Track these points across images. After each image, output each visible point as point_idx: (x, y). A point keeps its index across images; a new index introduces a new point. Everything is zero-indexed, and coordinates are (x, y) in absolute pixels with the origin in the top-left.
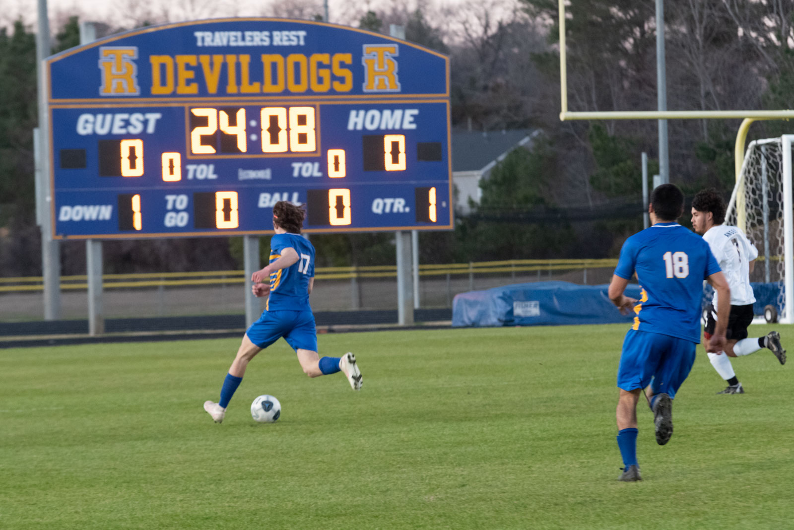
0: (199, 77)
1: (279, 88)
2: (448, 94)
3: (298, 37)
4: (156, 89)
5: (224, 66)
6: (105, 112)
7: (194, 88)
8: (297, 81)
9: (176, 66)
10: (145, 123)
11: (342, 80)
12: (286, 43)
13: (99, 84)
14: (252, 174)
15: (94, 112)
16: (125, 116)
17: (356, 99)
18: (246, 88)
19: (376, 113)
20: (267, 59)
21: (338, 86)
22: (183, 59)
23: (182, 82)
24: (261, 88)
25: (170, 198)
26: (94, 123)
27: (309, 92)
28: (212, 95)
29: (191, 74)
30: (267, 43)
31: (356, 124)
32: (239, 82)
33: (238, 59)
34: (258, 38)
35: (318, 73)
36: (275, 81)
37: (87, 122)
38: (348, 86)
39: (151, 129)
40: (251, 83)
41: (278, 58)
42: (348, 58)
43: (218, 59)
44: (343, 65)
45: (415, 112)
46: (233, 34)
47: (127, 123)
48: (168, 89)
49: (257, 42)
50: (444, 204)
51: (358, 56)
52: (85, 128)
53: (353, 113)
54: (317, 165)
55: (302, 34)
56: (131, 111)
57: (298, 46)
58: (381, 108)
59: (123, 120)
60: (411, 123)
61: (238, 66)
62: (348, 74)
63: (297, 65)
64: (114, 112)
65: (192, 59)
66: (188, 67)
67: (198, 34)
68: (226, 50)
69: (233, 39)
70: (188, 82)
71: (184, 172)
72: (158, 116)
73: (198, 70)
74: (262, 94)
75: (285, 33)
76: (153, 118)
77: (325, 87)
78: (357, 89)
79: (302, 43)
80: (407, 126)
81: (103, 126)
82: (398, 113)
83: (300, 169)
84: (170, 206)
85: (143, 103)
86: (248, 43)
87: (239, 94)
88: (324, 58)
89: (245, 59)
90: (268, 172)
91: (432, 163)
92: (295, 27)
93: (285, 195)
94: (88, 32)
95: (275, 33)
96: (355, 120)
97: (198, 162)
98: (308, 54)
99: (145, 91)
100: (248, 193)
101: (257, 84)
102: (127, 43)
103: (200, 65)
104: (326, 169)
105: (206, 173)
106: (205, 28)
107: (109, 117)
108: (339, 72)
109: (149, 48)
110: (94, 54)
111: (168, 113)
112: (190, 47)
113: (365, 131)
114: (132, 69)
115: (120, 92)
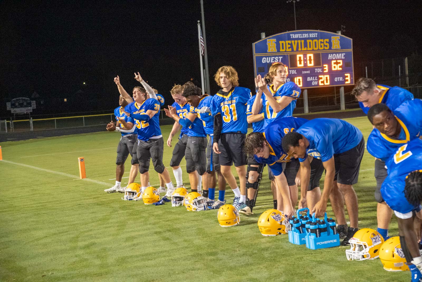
0: (292, 47)
1: (311, 49)
2: (352, 49)
3: (316, 35)
4: (281, 50)
5: (298, 43)
6: (269, 57)
7: (290, 50)
8: (316, 47)
9: (286, 43)
10: (279, 59)
11: (326, 46)
12: (312, 37)
13: (267, 49)
14: (305, 72)
15: (266, 57)
16: (274, 58)
17: (330, 51)
18: (303, 49)
19: (335, 55)
20: (308, 41)
21: (326, 48)
23: (287, 48)
26: (266, 60)
27: (319, 50)
28: (295, 51)
29: (289, 46)
30: (308, 37)
31: (330, 58)
32: (301, 48)
33: (301, 41)
34: (306, 36)
35: (321, 44)
36: (310, 47)
37: (264, 59)
38: (328, 48)
40: (304, 48)
41: (311, 41)
42: (328, 40)
43: (296, 41)
44: (326, 42)
45: (344, 54)
46: (299, 34)
47: (274, 60)
48: (284, 50)
49: (305, 37)
50: (352, 78)
52: (264, 61)
53: (329, 55)
54: (321, 69)
55: (316, 34)
56: (275, 56)
58: (336, 53)
61: (301, 43)
62: (328, 44)
63: (315, 42)
64: (271, 57)
65: (290, 42)
66: (289, 44)
67: (291, 35)
68: (298, 39)
69: (299, 36)
70: (289, 48)
71: (289, 72)
72: (282, 57)
73: (291, 44)
74: (307, 51)
75: (312, 34)
76: (281, 58)
77: (322, 48)
78: (330, 48)
79: (316, 37)
80: (342, 58)
81: (268, 61)
82: (340, 54)
83: (317, 70)
85: (278, 54)
86: (303, 37)
87: (302, 51)
88: (322, 40)
89: (303, 41)
90: (309, 71)
91: (348, 68)
92: (315, 32)
93: (314, 77)
94: (263, 35)
95: (310, 34)
96: (330, 57)
97: (292, 69)
98: (318, 40)
99: (278, 51)
100: (305, 77)
101: (306, 48)
102: (273, 38)
103: (292, 43)
104: (323, 70)
105: (294, 72)
106: (292, 33)
107: (270, 58)
108: (326, 44)
109: (279, 39)
110: (265, 41)
111: (284, 56)
112: (289, 39)
113: (332, 59)
114: (275, 45)
115: (272, 51)
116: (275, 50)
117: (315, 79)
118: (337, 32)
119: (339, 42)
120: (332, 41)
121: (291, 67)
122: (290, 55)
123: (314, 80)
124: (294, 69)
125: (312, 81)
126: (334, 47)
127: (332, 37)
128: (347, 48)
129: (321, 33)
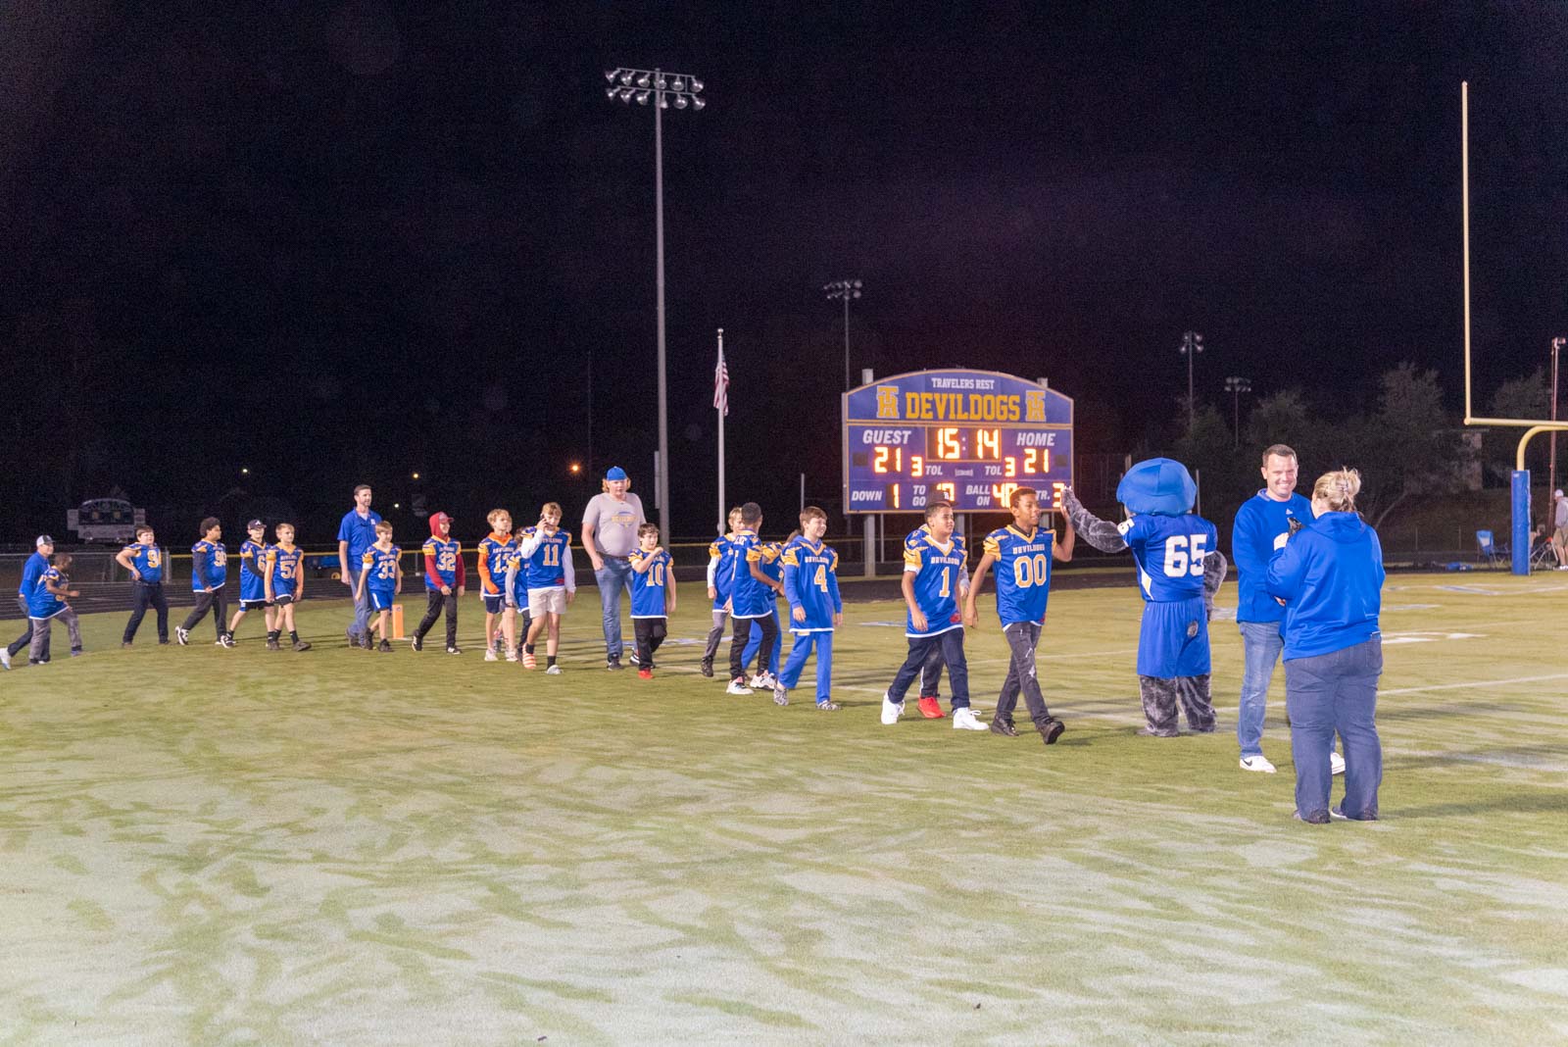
0: (934, 409)
1: (978, 417)
2: (1072, 424)
3: (990, 384)
4: (909, 415)
5: (948, 401)
6: (879, 429)
7: (930, 415)
8: (989, 412)
9: (920, 400)
10: (902, 437)
11: (1014, 413)
12: (983, 388)
13: (877, 410)
14: (963, 473)
15: (873, 429)
16: (891, 432)
17: (1022, 426)
18: (960, 416)
19: (1032, 435)
20: (972, 397)
21: (1012, 417)
22: (925, 396)
23: (924, 410)
24: (968, 417)
25: (916, 487)
26: (873, 436)
27: (996, 421)
28: (941, 420)
29: (929, 406)
30: (972, 387)
31: (1021, 442)
32: (956, 412)
33: (956, 397)
34: (967, 384)
35: (1001, 408)
36: (976, 412)
37: (869, 435)
38: (1017, 417)
39: (905, 442)
40: (963, 413)
41: (978, 397)
42: (1017, 399)
43: (945, 397)
44: (1014, 403)
45: (1054, 435)
46: (953, 380)
47: (892, 437)
48: (916, 416)
49: (967, 386)
51: (1023, 398)
52: (867, 439)
53: (1020, 434)
54: (999, 468)
56: (894, 429)
57: (990, 390)
58: (1035, 431)
59: (889, 435)
60: (1051, 442)
61: (956, 401)
62: (1017, 409)
63: (989, 402)
64: (884, 429)
65: (929, 396)
66: (927, 401)
67: (934, 380)
68: (948, 391)
69: (953, 383)
70: (928, 411)
71: (924, 470)
72: (910, 432)
73: (933, 403)
74: (969, 420)
75: (983, 381)
76: (907, 433)
77: (1004, 417)
78: (1022, 420)
79: (992, 388)
80: (1050, 444)
81: (878, 439)
82: (1045, 435)
83: (990, 470)
84: (915, 492)
85: (901, 424)
86: (962, 387)
88: (1004, 398)
89: (960, 397)
90: (972, 471)
91: (1061, 469)
92: (989, 378)
93: (981, 487)
94: (868, 375)
95: (977, 381)
96: (1021, 439)
97: (932, 464)
98: (995, 396)
99: (903, 416)
100: (961, 484)
101: (966, 414)
102: (893, 383)
103: (934, 400)
104: (1003, 470)
105: (936, 471)
106: (938, 376)
107: (881, 432)
108: (1013, 408)
109: (905, 387)
110: (873, 390)
111: (915, 430)
112: (929, 388)
113: (1026, 446)
114: (895, 401)
115: (888, 416)
116: (895, 414)
117: (983, 490)
118: (1038, 380)
119: (1042, 405)
120: (1028, 401)
121: (930, 457)
122: (929, 428)
123: (981, 493)
124: (937, 464)
125: (976, 496)
126: (1029, 417)
127: (1028, 392)
128: (1061, 421)
129: (1002, 378)
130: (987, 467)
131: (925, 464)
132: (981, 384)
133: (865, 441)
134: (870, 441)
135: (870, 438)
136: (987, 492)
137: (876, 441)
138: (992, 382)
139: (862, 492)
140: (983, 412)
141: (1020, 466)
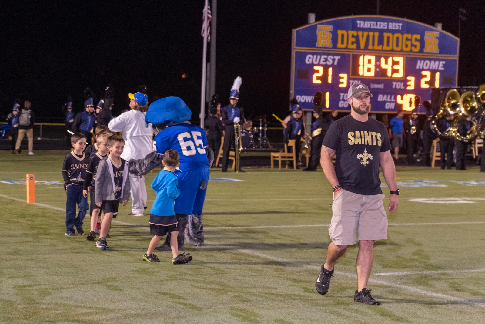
0: (357, 42)
1: (389, 48)
2: (458, 55)
3: (399, 26)
4: (339, 45)
5: (368, 37)
6: (317, 54)
7: (355, 46)
8: (397, 46)
9: (348, 35)
10: (334, 60)
11: (415, 46)
12: (394, 28)
13: (316, 42)
14: (376, 86)
15: (313, 54)
16: (326, 57)
17: (421, 55)
18: (376, 47)
19: (428, 62)
20: (386, 35)
21: (414, 49)
22: (351, 33)
23: (350, 43)
24: (382, 48)
25: (342, 95)
26: (313, 59)
27: (402, 51)
28: (362, 49)
29: (354, 40)
30: (386, 28)
31: (420, 66)
32: (373, 44)
33: (374, 34)
34: (382, 25)
35: (406, 43)
36: (388, 45)
37: (310, 58)
38: (418, 49)
39: (336, 63)
40: (378, 45)
41: (390, 35)
42: (418, 37)
43: (366, 34)
44: (416, 40)
45: (444, 62)
46: (372, 23)
47: (326, 60)
48: (344, 46)
49: (382, 27)
51: (423, 36)
53: (419, 61)
54: (403, 83)
56: (328, 54)
58: (430, 60)
59: (324, 58)
60: (442, 67)
61: (374, 37)
62: (418, 44)
63: (398, 38)
64: (321, 54)
65: (355, 33)
66: (353, 36)
67: (358, 22)
68: (369, 30)
69: (372, 25)
70: (353, 43)
71: (348, 83)
72: (339, 57)
73: (357, 38)
74: (382, 50)
75: (394, 24)
76: (337, 58)
77: (408, 49)
78: (421, 51)
79: (400, 29)
80: (440, 68)
81: (316, 60)
82: (437, 62)
83: (396, 85)
84: (341, 98)
85: (333, 51)
86: (379, 27)
87: (373, 50)
88: (409, 36)
89: (377, 34)
90: (382, 85)
92: (399, 22)
93: (389, 96)
94: (312, 18)
96: (420, 64)
97: (354, 79)
98: (402, 34)
99: (335, 46)
100: (375, 93)
101: (381, 46)
102: (328, 23)
103: (358, 35)
104: (405, 85)
106: (361, 19)
107: (319, 56)
108: (414, 43)
109: (337, 27)
110: (314, 28)
111: (343, 56)
112: (354, 27)
113: (423, 70)
114: (330, 36)
115: (324, 46)
116: (329, 44)
117: (390, 98)
118: (436, 24)
119: (437, 42)
120: (426, 39)
121: (353, 74)
122: (353, 55)
123: (389, 100)
124: (358, 79)
125: (385, 102)
126: (427, 49)
127: (427, 33)
128: (450, 53)
129: (408, 23)
130: (394, 83)
131: (349, 79)
132: (393, 26)
133: (307, 62)
134: (310, 62)
135: (311, 60)
136: (393, 100)
137: (315, 63)
138: (401, 24)
139: (303, 96)
140: (393, 45)
141: (418, 83)
